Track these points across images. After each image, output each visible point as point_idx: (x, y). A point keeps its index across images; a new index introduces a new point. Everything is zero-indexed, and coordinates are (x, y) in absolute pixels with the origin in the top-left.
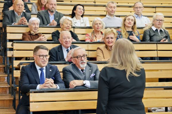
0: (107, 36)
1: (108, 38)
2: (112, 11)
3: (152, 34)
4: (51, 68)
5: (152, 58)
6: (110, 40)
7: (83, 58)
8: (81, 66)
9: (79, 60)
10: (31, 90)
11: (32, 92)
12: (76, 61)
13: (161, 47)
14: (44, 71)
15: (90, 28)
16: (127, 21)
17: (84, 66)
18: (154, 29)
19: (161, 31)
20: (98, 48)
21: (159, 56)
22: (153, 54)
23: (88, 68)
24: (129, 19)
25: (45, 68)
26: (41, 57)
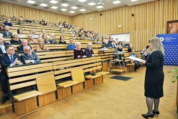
2: (35, 33)
3: (51, 41)
4: (16, 55)
5: (54, 49)
7: (30, 51)
8: (29, 54)
9: (28, 52)
10: (8, 67)
11: (8, 68)
12: (27, 52)
13: (56, 45)
14: (13, 57)
17: (31, 54)
18: (51, 39)
20: (36, 46)
23: (32, 55)
24: (45, 36)
25: (13, 55)
26: (12, 51)
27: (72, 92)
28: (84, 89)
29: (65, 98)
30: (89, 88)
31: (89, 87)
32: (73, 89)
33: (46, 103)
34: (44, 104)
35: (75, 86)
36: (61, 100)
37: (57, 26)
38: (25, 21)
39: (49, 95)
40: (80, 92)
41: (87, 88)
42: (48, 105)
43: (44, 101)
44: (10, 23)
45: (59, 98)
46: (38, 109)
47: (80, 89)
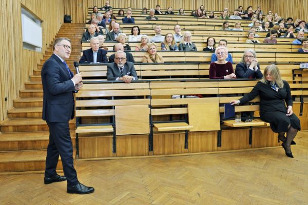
0: (151, 48)
1: (151, 49)
3: (185, 46)
6: (153, 50)
13: (188, 54)
15: (139, 42)
16: (168, 38)
18: (186, 43)
19: (190, 44)
21: (187, 60)
22: (182, 59)
23: (126, 67)
24: (169, 37)
27: (186, 147)
28: (219, 148)
29: (168, 154)
30: (232, 149)
31: (234, 146)
32: (189, 141)
33: (129, 152)
34: (126, 153)
35: (195, 137)
36: (159, 154)
37: (224, 18)
38: (164, 13)
39: (136, 139)
40: (207, 151)
41: (228, 148)
42: (132, 156)
43: (126, 148)
44: (130, 18)
45: (156, 150)
46: (114, 157)
47: (207, 144)
